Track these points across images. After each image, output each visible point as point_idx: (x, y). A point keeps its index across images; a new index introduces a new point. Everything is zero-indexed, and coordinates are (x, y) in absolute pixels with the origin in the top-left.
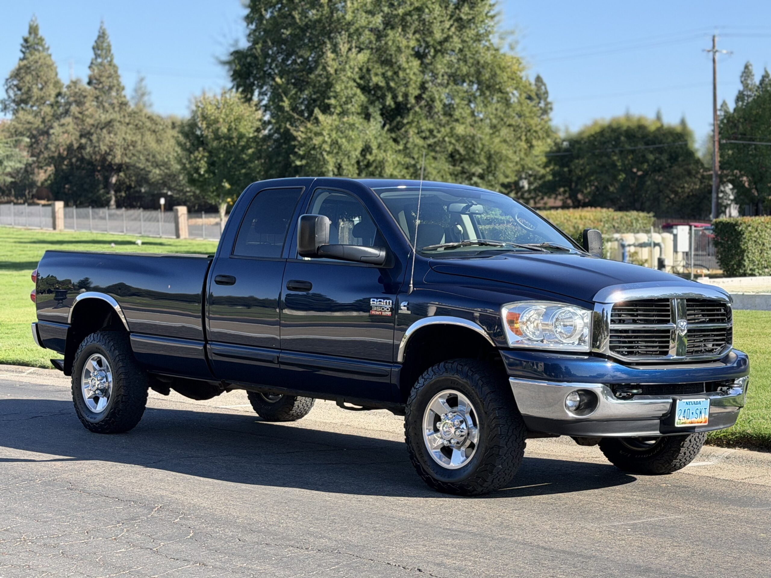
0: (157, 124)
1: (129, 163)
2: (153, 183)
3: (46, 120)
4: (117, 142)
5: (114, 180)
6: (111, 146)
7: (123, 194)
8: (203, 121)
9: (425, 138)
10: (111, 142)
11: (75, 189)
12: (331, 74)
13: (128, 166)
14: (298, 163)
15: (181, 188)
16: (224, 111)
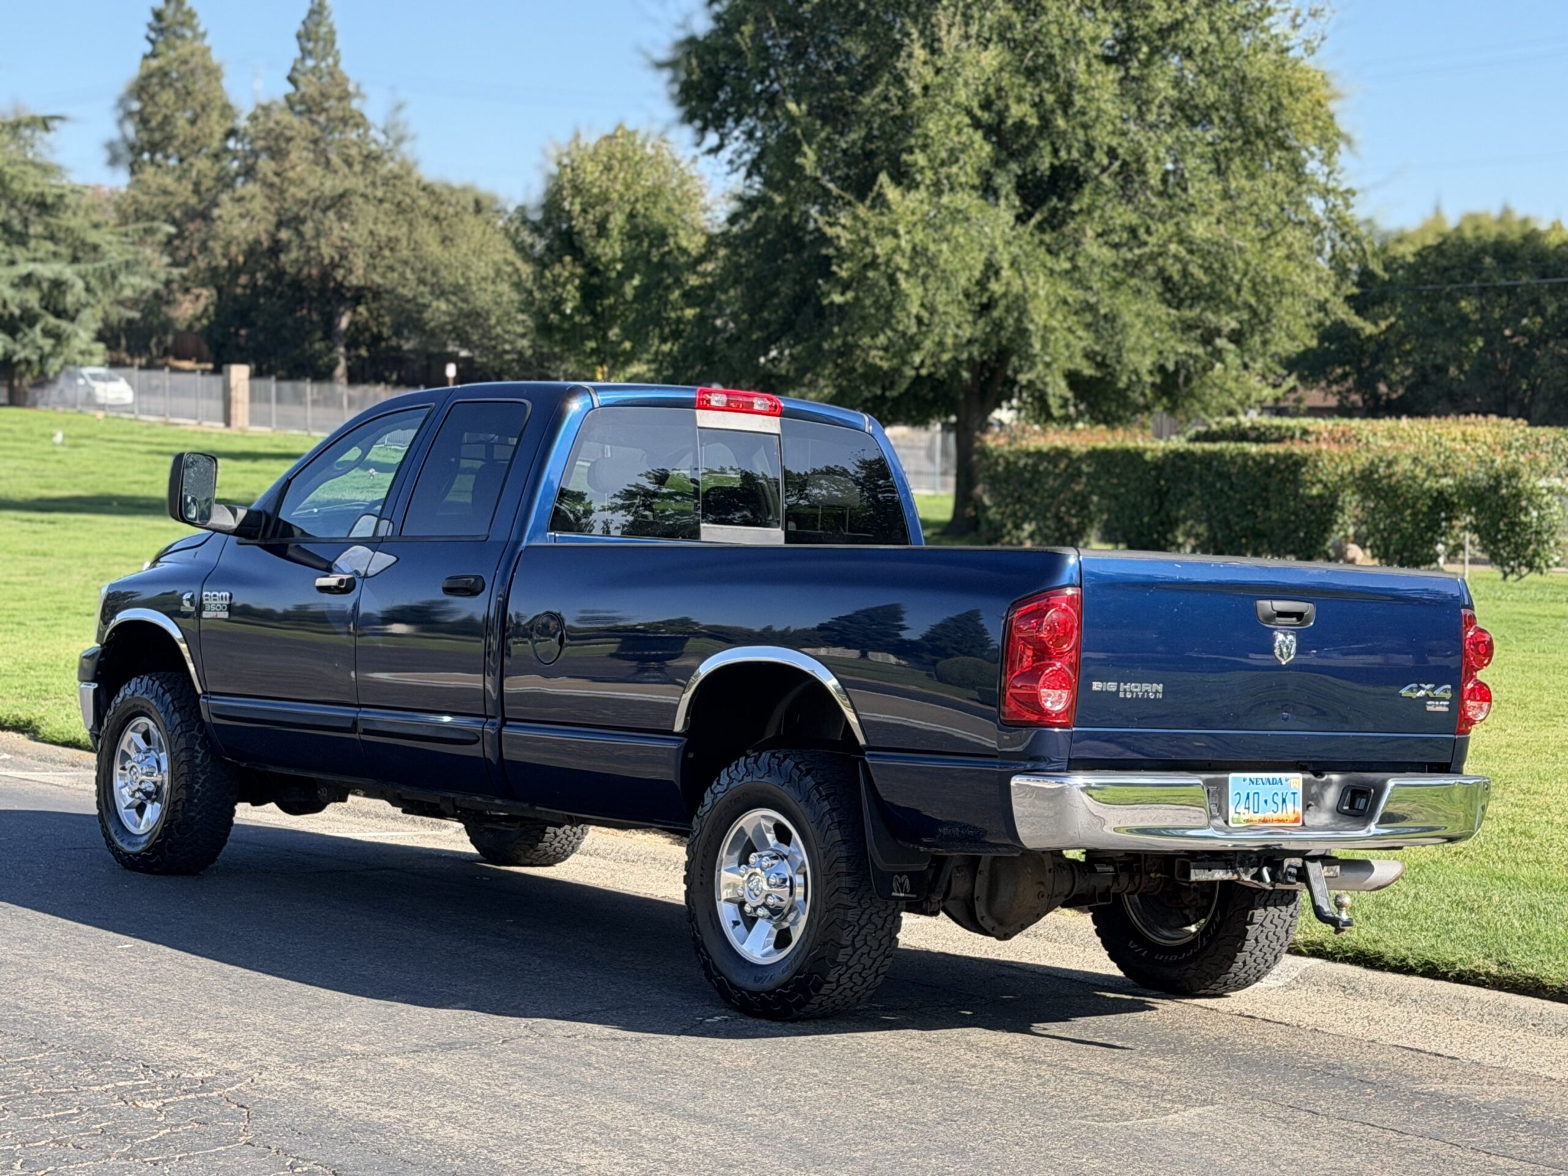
0: (442, 203)
1: (379, 286)
2: (432, 330)
3: (203, 188)
4: (357, 240)
5: (344, 323)
6: (345, 248)
7: (363, 352)
8: (574, 197)
9: (1116, 246)
10: (343, 239)
11: (261, 337)
12: (914, 96)
13: (377, 293)
14: (837, 298)
15: (493, 343)
16: (621, 175)
